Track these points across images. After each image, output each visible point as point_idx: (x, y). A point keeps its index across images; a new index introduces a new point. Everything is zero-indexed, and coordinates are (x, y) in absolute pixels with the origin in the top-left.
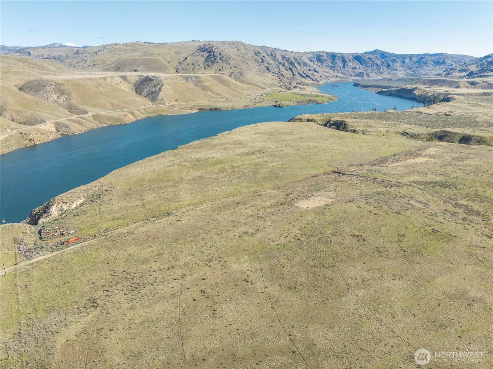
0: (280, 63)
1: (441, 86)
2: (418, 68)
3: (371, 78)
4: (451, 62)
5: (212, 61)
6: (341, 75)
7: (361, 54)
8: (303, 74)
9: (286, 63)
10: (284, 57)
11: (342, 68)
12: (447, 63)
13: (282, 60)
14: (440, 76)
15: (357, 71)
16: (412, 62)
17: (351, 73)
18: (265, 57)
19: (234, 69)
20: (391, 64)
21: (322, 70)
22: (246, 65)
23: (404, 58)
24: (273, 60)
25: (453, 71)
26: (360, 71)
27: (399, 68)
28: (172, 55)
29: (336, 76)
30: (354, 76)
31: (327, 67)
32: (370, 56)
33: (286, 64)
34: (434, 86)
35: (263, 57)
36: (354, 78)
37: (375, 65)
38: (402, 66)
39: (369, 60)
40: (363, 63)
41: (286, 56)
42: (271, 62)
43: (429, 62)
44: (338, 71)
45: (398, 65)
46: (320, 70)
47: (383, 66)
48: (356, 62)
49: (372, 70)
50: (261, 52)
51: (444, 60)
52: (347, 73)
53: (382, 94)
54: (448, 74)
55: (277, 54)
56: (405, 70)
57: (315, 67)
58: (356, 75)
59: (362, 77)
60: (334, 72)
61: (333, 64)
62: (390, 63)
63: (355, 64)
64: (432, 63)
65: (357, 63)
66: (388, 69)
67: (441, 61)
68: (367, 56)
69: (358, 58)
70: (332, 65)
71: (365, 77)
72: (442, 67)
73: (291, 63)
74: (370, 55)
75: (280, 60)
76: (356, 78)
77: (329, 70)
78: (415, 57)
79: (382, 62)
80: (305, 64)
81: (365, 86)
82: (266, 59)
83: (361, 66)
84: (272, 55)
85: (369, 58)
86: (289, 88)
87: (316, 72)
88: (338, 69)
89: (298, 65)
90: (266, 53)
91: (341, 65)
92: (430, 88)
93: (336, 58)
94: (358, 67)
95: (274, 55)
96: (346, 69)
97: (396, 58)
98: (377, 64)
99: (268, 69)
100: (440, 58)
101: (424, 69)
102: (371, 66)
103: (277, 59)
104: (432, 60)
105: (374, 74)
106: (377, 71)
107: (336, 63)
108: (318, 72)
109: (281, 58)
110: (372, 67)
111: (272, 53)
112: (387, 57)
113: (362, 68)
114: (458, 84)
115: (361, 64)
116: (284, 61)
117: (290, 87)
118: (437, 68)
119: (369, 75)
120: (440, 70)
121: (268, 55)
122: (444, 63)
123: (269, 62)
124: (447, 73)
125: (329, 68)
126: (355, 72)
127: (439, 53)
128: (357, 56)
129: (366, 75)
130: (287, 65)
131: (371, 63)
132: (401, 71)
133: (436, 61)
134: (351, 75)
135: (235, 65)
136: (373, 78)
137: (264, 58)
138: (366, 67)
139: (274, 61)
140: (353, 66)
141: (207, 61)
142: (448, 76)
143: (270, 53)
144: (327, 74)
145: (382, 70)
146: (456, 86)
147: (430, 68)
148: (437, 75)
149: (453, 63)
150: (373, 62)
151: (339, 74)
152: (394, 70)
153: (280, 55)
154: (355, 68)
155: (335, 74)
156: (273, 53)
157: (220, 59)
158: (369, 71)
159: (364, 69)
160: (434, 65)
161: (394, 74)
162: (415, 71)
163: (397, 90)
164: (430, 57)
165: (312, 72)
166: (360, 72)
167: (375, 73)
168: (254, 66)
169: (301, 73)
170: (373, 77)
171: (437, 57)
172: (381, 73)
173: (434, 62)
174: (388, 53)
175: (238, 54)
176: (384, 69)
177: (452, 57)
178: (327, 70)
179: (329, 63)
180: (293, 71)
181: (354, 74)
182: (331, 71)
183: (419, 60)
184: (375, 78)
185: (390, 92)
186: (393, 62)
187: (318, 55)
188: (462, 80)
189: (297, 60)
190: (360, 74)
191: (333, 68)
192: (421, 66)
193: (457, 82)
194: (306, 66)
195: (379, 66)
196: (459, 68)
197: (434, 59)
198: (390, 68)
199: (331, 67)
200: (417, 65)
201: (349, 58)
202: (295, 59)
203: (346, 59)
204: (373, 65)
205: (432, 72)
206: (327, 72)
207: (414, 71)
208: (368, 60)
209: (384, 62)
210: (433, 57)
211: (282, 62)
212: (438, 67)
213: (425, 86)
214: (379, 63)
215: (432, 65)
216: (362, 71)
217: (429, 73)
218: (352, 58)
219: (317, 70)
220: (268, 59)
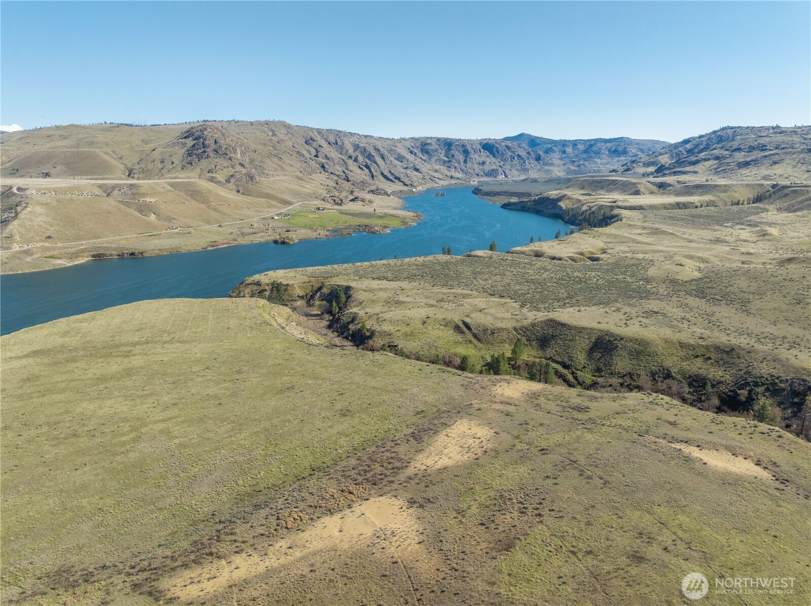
0: (350, 157)
1: (609, 191)
2: (585, 160)
3: (510, 178)
4: (636, 150)
5: (197, 155)
6: (460, 175)
7: (493, 141)
8: (389, 175)
9: (359, 156)
10: (356, 147)
11: (462, 163)
12: (630, 153)
13: (354, 151)
14: (614, 174)
15: (487, 168)
16: (576, 152)
17: (477, 171)
18: (322, 147)
19: (239, 168)
20: (543, 155)
21: (429, 166)
22: (276, 160)
23: (564, 145)
24: (337, 151)
25: (634, 165)
26: (492, 168)
27: (556, 162)
28: (133, 145)
29: (452, 177)
30: (482, 176)
31: (438, 162)
32: (509, 143)
33: (360, 158)
34: (598, 192)
35: (320, 146)
36: (482, 179)
37: (516, 158)
38: (561, 159)
39: (507, 151)
40: (496, 154)
41: (361, 145)
42: (334, 154)
43: (603, 151)
44: (455, 168)
45: (555, 158)
46: (425, 168)
47: (529, 158)
48: (485, 153)
49: (512, 166)
50: (316, 139)
51: (626, 148)
52: (470, 171)
53: (508, 207)
54: (628, 170)
55: (346, 142)
56: (565, 164)
57: (418, 162)
58: (487, 175)
59: (495, 177)
60: (449, 171)
61: (448, 157)
62: (541, 153)
63: (484, 156)
64: (607, 153)
65: (488, 156)
66: (538, 164)
67: (620, 149)
68: (504, 144)
69: (489, 147)
70: (446, 159)
71: (501, 177)
72: (622, 158)
73: (370, 157)
74: (507, 142)
75: (351, 152)
76: (486, 179)
77: (441, 167)
78: (580, 144)
79: (529, 153)
80: (400, 158)
81: (488, 194)
82: (322, 150)
83: (494, 160)
84: (337, 143)
85: (508, 147)
86: (340, 202)
87: (417, 170)
88: (456, 165)
89: (381, 159)
90: (326, 141)
91: (461, 158)
92: (590, 195)
93: (453, 148)
94: (488, 161)
95: (339, 143)
96: (469, 164)
97: (550, 146)
98: (519, 156)
99: (323, 167)
100: (619, 145)
101: (596, 163)
102: (509, 160)
103: (345, 150)
104: (606, 148)
105: (515, 172)
106: (520, 168)
107: (453, 156)
108: (420, 170)
109: (352, 148)
110: (512, 161)
111: (336, 139)
112: (538, 144)
113: (494, 163)
114: (637, 187)
115: (494, 156)
116: (357, 153)
117: (341, 200)
118: (615, 160)
119: (507, 174)
120: (617, 163)
121: (329, 143)
122: (625, 152)
123: (329, 156)
124: (626, 168)
125: (442, 164)
126: (484, 169)
127: (619, 137)
128: (486, 144)
129: (502, 174)
130: (362, 160)
131: (510, 154)
132: (559, 166)
133: (613, 149)
134: (478, 175)
135: (241, 161)
136: (513, 179)
137: (320, 149)
138: (502, 160)
139: (341, 153)
140: (481, 160)
141: (190, 155)
142: (628, 172)
143: (332, 140)
144: (436, 175)
145: (528, 166)
146: (634, 190)
147: (604, 161)
148: (611, 172)
149: (638, 153)
150: (513, 152)
151: (457, 174)
152: (547, 164)
153: (351, 143)
154: (484, 163)
155: (449, 174)
156: (338, 139)
157: (214, 150)
158: (507, 167)
159: (499, 164)
160: (609, 156)
161: (548, 171)
162: (581, 165)
163: (535, 201)
164: (603, 144)
165: (408, 172)
166: (493, 170)
167: (517, 169)
168: (292, 163)
169: (386, 173)
170: (513, 177)
171: (615, 143)
172: (526, 170)
173: (609, 151)
174: (541, 138)
175: (264, 142)
176: (531, 163)
177: (638, 143)
178: (437, 167)
179: (442, 156)
180: (372, 170)
181: (482, 174)
182: (444, 169)
183: (587, 149)
184: (517, 179)
185: (523, 204)
186: (547, 153)
187: (423, 144)
188: (644, 180)
189: (379, 150)
190: (492, 173)
191: (448, 164)
192: (591, 157)
193: (635, 184)
194: (401, 162)
195: (523, 159)
196: (645, 158)
197: (609, 147)
198: (540, 162)
199: (444, 162)
200: (585, 156)
201: (474, 147)
202: (375, 149)
203: (469, 148)
204: (514, 158)
205: (608, 166)
206: (436, 171)
207: (578, 166)
208: (505, 150)
209: (532, 153)
210: (608, 144)
211: (354, 155)
212: (617, 159)
213: (582, 192)
214: (523, 154)
215: (607, 155)
216: (495, 167)
217: (602, 168)
218: (479, 147)
219: (418, 167)
220: (327, 149)
